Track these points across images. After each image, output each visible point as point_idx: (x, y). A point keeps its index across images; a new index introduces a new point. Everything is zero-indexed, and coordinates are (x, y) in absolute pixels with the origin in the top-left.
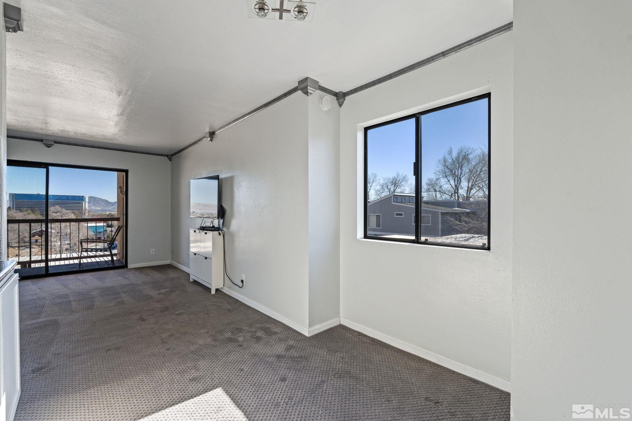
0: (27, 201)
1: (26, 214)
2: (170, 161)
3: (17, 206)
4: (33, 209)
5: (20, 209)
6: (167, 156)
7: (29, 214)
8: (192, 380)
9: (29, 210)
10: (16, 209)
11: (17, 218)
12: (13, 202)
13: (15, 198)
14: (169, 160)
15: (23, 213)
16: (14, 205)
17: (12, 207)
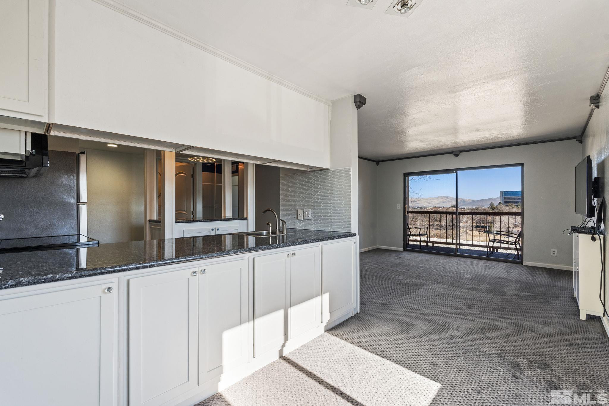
0: (513, 197)
1: (511, 208)
2: (581, 143)
3: (506, 200)
4: (518, 204)
5: (507, 204)
6: (575, 138)
7: (513, 208)
8: (433, 364)
9: (514, 205)
10: (505, 204)
11: (504, 212)
12: (503, 198)
13: (504, 195)
14: (579, 142)
15: (508, 207)
16: (504, 201)
17: (502, 202)
